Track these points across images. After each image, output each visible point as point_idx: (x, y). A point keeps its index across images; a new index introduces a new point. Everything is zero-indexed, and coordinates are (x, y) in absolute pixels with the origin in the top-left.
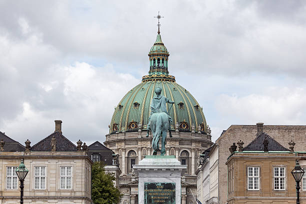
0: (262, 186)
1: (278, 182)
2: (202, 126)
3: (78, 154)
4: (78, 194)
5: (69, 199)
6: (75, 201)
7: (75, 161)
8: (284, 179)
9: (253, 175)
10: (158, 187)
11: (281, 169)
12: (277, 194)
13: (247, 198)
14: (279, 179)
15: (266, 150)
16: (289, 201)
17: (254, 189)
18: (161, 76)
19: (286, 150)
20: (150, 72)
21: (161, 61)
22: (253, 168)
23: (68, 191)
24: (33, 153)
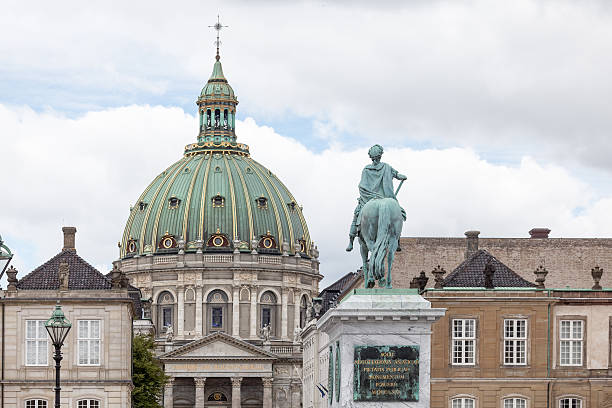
0: (480, 356)
1: (512, 349)
2: (303, 242)
3: (114, 295)
4: (113, 375)
5: (95, 384)
6: (107, 388)
7: (108, 308)
8: (523, 342)
9: (463, 334)
10: (382, 355)
11: (518, 323)
12: (510, 373)
13: (450, 381)
14: (515, 343)
15: (489, 285)
16: (533, 387)
17: (463, 363)
18: (223, 144)
19: (530, 285)
20: (199, 138)
21: (222, 114)
22: (464, 322)
23: (92, 369)
24: (22, 294)
